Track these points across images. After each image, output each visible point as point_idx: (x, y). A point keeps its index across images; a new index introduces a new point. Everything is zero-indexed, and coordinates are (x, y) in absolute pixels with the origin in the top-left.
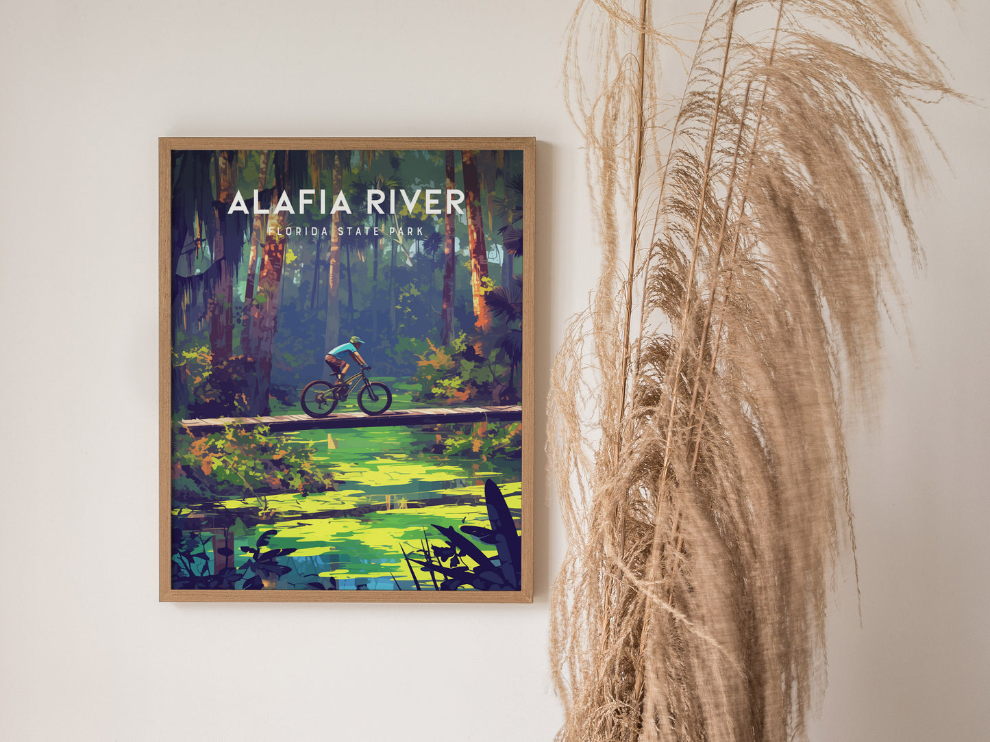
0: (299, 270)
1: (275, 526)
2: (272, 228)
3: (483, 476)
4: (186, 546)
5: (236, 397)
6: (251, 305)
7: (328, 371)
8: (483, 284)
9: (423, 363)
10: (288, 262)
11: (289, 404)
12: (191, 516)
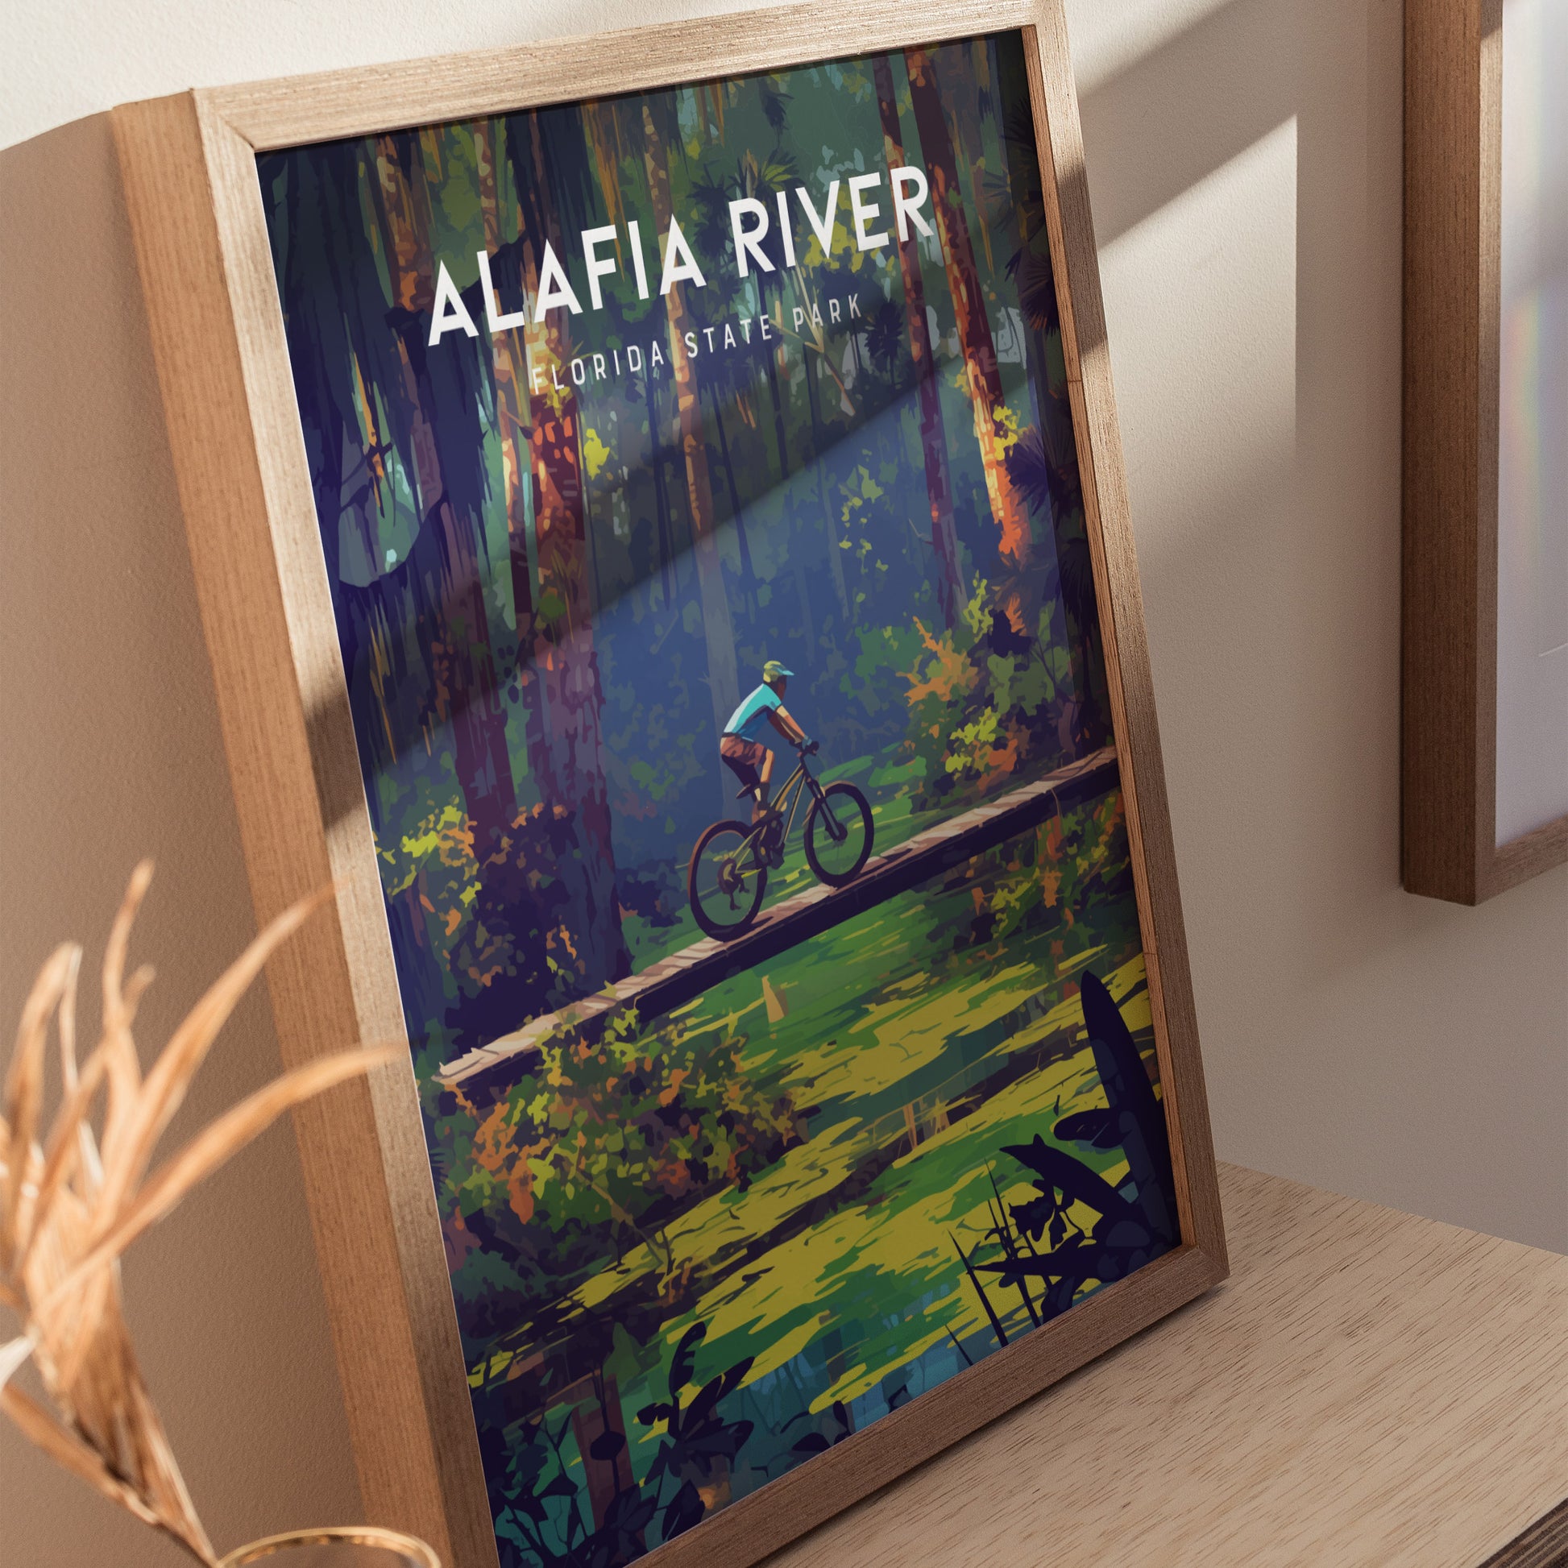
0: (620, 490)
1: (699, 1309)
2: (539, 369)
3: (1074, 966)
4: (519, 1476)
5: (550, 945)
6: (533, 633)
7: (731, 782)
8: (999, 429)
9: (917, 694)
10: (593, 471)
11: (664, 920)
12: (514, 1374)
